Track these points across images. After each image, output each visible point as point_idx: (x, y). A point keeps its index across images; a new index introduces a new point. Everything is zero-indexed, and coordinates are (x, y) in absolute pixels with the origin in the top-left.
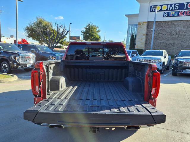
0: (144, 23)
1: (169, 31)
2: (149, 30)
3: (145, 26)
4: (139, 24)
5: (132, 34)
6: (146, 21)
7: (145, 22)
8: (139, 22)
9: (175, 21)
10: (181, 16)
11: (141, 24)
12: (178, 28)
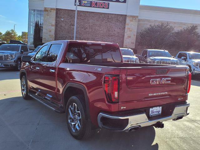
0: (51, 9)
1: (82, 23)
2: (58, 19)
3: (54, 13)
4: (46, 10)
5: (36, 22)
6: (55, 7)
7: (53, 9)
8: (45, 8)
9: (88, 12)
10: (94, 7)
11: (47, 11)
12: (91, 21)
